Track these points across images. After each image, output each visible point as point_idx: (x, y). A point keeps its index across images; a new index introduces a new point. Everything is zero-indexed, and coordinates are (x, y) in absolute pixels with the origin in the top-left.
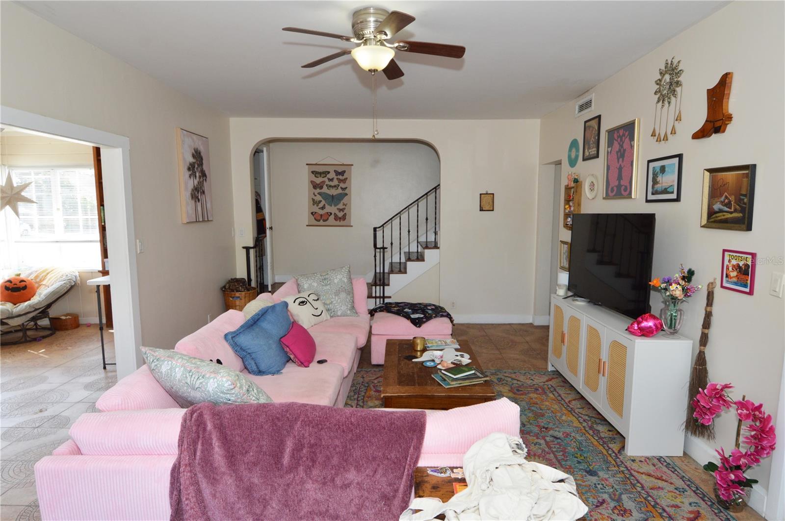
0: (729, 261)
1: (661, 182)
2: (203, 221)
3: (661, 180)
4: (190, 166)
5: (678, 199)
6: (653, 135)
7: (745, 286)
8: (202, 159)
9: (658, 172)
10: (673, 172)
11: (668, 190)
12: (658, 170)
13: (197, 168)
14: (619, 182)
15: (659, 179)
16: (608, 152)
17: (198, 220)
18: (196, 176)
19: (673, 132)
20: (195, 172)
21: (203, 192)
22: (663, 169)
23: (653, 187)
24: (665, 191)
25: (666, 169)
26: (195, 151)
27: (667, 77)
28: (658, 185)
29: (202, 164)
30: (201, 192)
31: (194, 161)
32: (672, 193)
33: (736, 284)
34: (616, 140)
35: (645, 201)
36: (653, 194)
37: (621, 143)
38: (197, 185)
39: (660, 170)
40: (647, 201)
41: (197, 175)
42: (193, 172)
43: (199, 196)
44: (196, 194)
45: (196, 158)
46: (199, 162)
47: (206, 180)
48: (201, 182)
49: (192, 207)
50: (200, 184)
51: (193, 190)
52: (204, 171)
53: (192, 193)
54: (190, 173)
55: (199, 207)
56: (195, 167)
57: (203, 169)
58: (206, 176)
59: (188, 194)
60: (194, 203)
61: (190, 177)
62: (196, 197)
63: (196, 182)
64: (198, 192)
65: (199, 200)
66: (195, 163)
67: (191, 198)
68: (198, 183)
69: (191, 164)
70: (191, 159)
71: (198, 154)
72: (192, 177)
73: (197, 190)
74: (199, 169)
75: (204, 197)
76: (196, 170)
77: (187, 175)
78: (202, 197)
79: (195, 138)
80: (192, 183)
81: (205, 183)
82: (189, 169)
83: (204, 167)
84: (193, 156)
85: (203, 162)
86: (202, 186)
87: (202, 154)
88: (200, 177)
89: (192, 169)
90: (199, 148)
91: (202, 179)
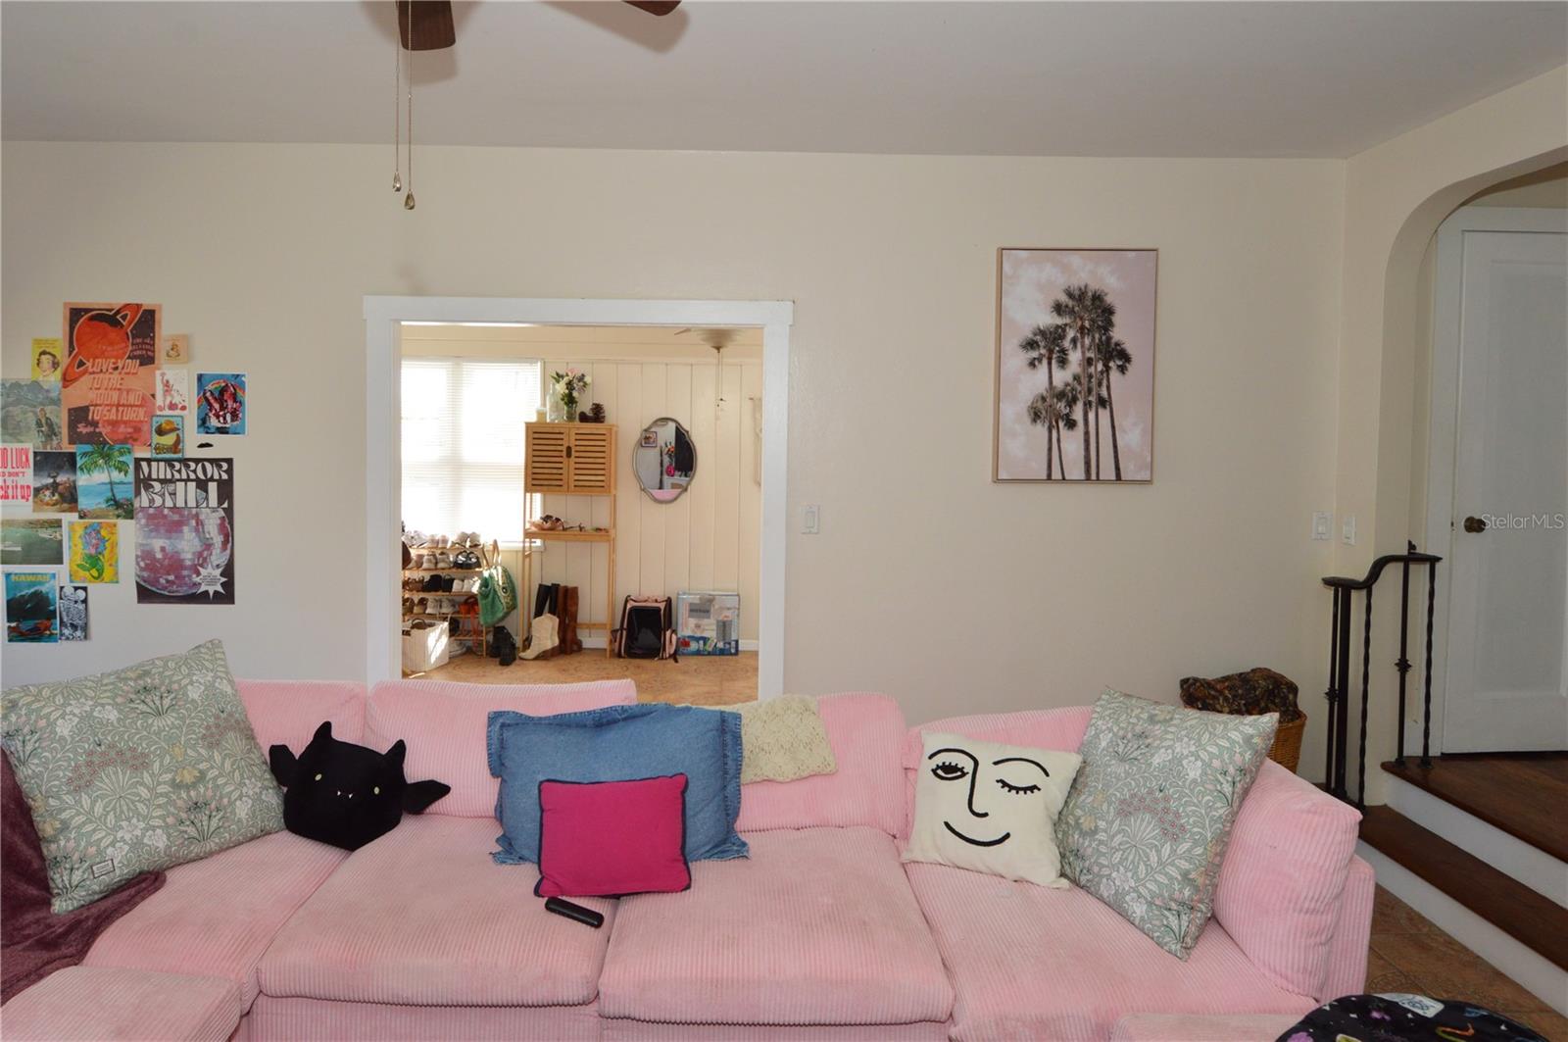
2: (1090, 475)
4: (1038, 338)
8: (1108, 312)
13: (1074, 341)
17: (1056, 474)
18: (1063, 362)
20: (1063, 351)
21: (1104, 402)
26: (1070, 295)
29: (1108, 325)
30: (1087, 405)
31: (1059, 321)
38: (1067, 385)
41: (1075, 357)
42: (1051, 352)
43: (1078, 414)
44: (1061, 406)
45: (1072, 312)
46: (1093, 321)
47: (1122, 369)
48: (1090, 376)
49: (1026, 443)
50: (1084, 381)
51: (1044, 399)
52: (1117, 344)
53: (1039, 404)
54: (1035, 354)
55: (1072, 443)
56: (1062, 337)
57: (1109, 339)
58: (1125, 357)
59: (1015, 410)
60: (1041, 430)
61: (1032, 364)
62: (1058, 416)
63: (1062, 377)
64: (1075, 400)
65: (1071, 424)
66: (1063, 328)
67: (1027, 420)
68: (1076, 378)
69: (1042, 332)
70: (1048, 319)
71: (1088, 303)
72: (1045, 362)
73: (1068, 396)
74: (1087, 341)
75: (1104, 414)
76: (1067, 344)
77: (1016, 359)
78: (1091, 416)
79: (1075, 259)
80: (1038, 382)
81: (1114, 375)
82: (1031, 345)
83: (1118, 334)
84: (1059, 309)
85: (1116, 319)
86: (1100, 384)
87: (1109, 299)
88: (1089, 362)
89: (1047, 345)
90: (1094, 286)
91: (1100, 367)
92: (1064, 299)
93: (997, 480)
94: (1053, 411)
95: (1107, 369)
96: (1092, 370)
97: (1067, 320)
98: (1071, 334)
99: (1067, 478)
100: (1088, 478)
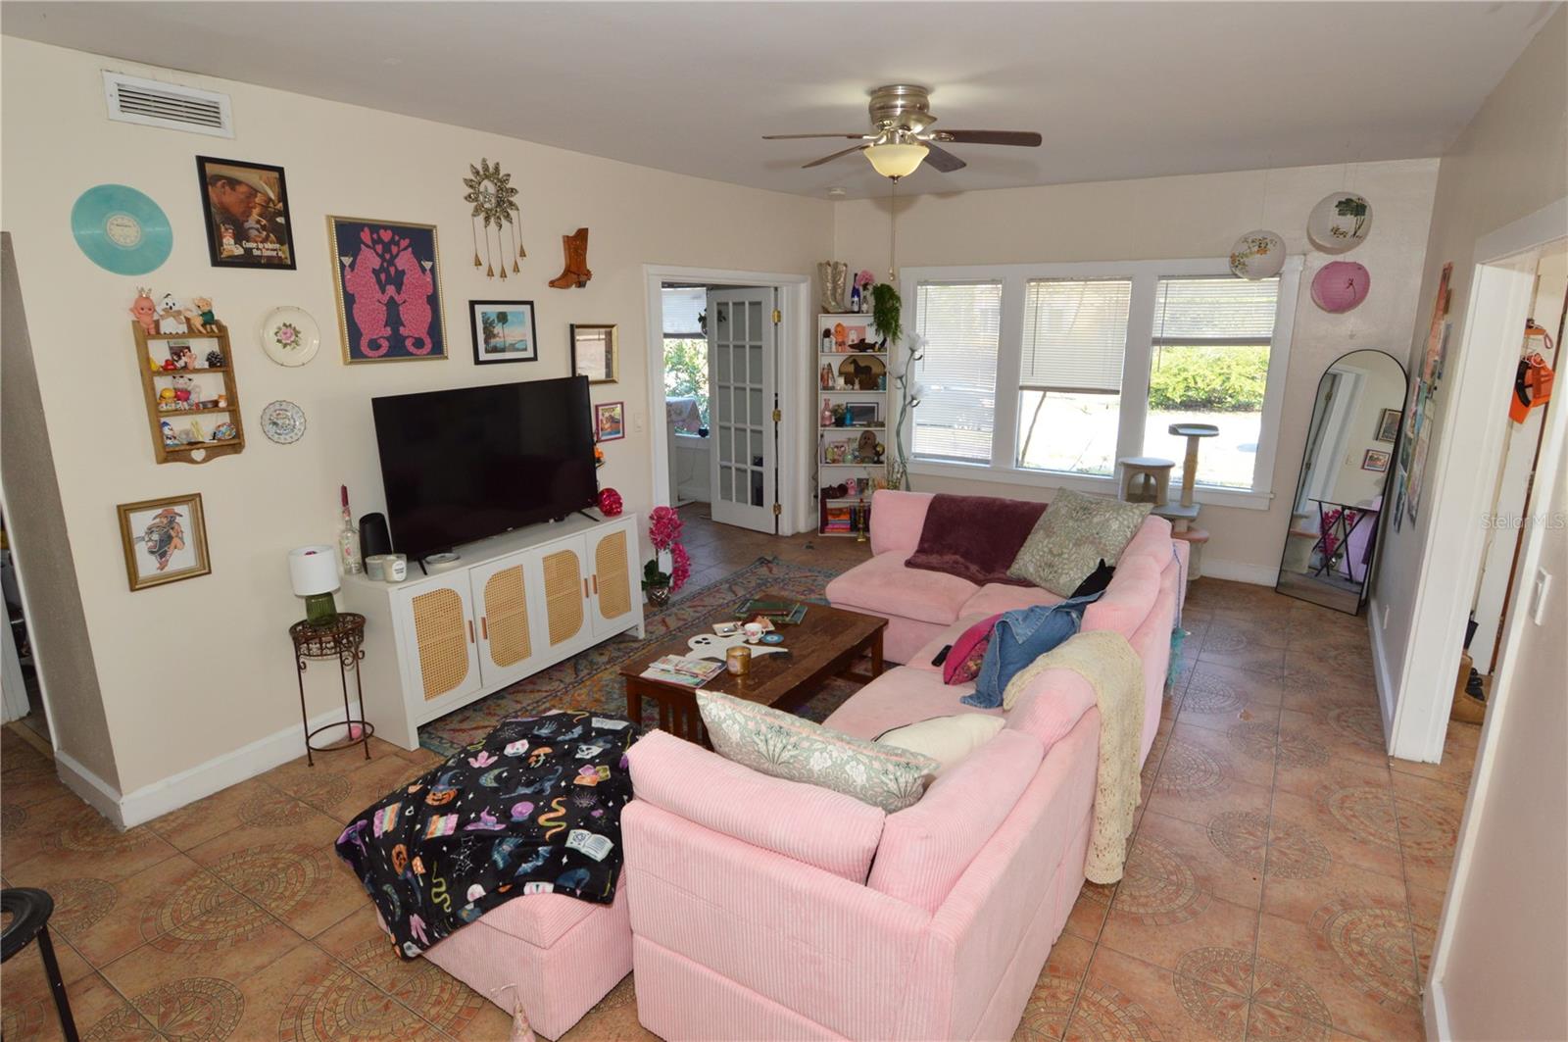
0: (603, 415)
1: (501, 335)
3: (501, 332)
5: (535, 359)
6: (478, 263)
7: (619, 432)
9: (494, 320)
10: (522, 323)
11: (517, 346)
12: (493, 317)
14: (395, 331)
15: (498, 329)
16: (342, 266)
19: (516, 269)
22: (503, 318)
23: (486, 342)
24: (513, 348)
25: (509, 317)
27: (488, 186)
28: (498, 339)
32: (525, 349)
33: (610, 434)
34: (367, 246)
35: (473, 362)
36: (487, 351)
37: (388, 256)
39: (498, 317)
40: (478, 362)
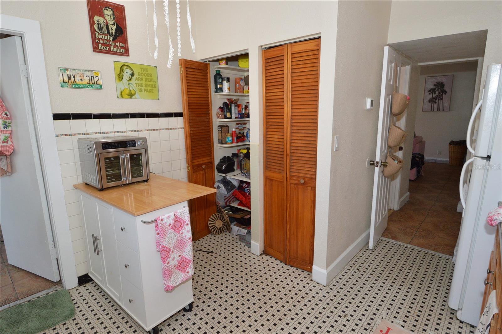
4: (431, 90)
8: (444, 85)
13: (437, 90)
17: (432, 110)
18: (435, 93)
20: (435, 92)
21: (442, 99)
29: (443, 87)
30: (439, 100)
31: (435, 87)
41: (437, 93)
42: (433, 92)
43: (437, 101)
44: (434, 100)
45: (437, 86)
46: (440, 87)
47: (445, 94)
48: (440, 95)
49: (428, 106)
50: (438, 96)
51: (431, 99)
52: (445, 90)
53: (431, 100)
54: (430, 92)
55: (435, 106)
56: (435, 89)
57: (443, 89)
58: (446, 92)
59: (426, 101)
60: (430, 104)
61: (430, 94)
62: (433, 101)
63: (434, 96)
64: (436, 99)
65: (436, 103)
66: (435, 88)
67: (428, 102)
68: (437, 96)
69: (432, 89)
70: (432, 87)
71: (440, 84)
72: (432, 94)
73: (435, 98)
74: (439, 90)
75: (441, 101)
76: (436, 90)
77: (427, 93)
78: (439, 101)
79: (438, 78)
80: (431, 96)
81: (444, 95)
82: (429, 91)
83: (445, 88)
84: (435, 85)
85: (445, 86)
86: (441, 96)
87: (444, 83)
88: (440, 93)
89: (432, 91)
90: (441, 81)
91: (441, 94)
92: (436, 84)
93: (423, 111)
94: (432, 101)
95: (443, 94)
96: (440, 94)
97: (436, 87)
98: (437, 89)
99: (434, 110)
100: (438, 111)
